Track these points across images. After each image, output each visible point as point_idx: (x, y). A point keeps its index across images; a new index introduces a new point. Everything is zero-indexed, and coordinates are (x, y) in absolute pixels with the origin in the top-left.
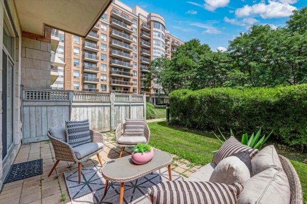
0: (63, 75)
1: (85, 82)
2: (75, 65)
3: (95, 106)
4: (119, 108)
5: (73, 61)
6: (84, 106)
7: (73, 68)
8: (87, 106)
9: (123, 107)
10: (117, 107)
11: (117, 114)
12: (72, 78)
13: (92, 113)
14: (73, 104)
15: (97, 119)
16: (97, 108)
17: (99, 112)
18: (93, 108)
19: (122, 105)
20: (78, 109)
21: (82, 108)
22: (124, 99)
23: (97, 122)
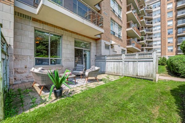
0: (160, 43)
1: (178, 44)
2: (169, 34)
3: (115, 61)
4: (128, 63)
5: (167, 31)
6: (110, 61)
7: (167, 36)
8: (112, 62)
9: (132, 63)
10: (127, 62)
11: (127, 67)
12: (167, 43)
13: (114, 65)
14: (107, 61)
15: (116, 68)
16: (116, 62)
17: (117, 65)
18: (114, 62)
19: (130, 61)
20: (108, 62)
21: (110, 63)
22: (132, 57)
23: (116, 70)
